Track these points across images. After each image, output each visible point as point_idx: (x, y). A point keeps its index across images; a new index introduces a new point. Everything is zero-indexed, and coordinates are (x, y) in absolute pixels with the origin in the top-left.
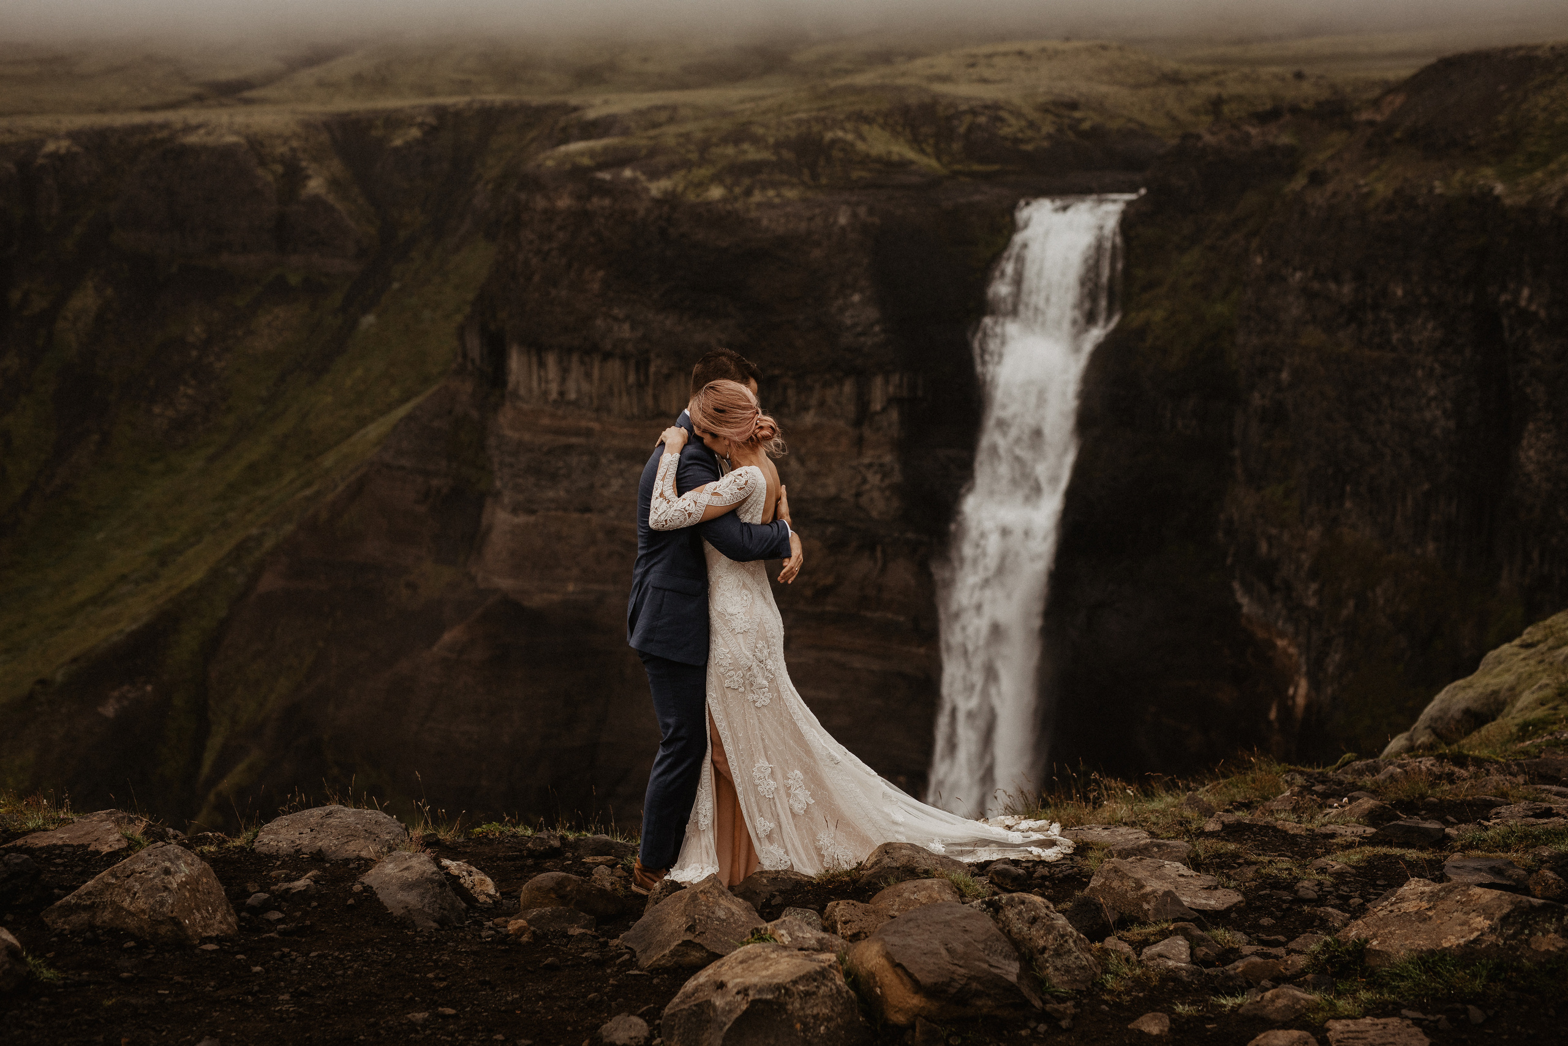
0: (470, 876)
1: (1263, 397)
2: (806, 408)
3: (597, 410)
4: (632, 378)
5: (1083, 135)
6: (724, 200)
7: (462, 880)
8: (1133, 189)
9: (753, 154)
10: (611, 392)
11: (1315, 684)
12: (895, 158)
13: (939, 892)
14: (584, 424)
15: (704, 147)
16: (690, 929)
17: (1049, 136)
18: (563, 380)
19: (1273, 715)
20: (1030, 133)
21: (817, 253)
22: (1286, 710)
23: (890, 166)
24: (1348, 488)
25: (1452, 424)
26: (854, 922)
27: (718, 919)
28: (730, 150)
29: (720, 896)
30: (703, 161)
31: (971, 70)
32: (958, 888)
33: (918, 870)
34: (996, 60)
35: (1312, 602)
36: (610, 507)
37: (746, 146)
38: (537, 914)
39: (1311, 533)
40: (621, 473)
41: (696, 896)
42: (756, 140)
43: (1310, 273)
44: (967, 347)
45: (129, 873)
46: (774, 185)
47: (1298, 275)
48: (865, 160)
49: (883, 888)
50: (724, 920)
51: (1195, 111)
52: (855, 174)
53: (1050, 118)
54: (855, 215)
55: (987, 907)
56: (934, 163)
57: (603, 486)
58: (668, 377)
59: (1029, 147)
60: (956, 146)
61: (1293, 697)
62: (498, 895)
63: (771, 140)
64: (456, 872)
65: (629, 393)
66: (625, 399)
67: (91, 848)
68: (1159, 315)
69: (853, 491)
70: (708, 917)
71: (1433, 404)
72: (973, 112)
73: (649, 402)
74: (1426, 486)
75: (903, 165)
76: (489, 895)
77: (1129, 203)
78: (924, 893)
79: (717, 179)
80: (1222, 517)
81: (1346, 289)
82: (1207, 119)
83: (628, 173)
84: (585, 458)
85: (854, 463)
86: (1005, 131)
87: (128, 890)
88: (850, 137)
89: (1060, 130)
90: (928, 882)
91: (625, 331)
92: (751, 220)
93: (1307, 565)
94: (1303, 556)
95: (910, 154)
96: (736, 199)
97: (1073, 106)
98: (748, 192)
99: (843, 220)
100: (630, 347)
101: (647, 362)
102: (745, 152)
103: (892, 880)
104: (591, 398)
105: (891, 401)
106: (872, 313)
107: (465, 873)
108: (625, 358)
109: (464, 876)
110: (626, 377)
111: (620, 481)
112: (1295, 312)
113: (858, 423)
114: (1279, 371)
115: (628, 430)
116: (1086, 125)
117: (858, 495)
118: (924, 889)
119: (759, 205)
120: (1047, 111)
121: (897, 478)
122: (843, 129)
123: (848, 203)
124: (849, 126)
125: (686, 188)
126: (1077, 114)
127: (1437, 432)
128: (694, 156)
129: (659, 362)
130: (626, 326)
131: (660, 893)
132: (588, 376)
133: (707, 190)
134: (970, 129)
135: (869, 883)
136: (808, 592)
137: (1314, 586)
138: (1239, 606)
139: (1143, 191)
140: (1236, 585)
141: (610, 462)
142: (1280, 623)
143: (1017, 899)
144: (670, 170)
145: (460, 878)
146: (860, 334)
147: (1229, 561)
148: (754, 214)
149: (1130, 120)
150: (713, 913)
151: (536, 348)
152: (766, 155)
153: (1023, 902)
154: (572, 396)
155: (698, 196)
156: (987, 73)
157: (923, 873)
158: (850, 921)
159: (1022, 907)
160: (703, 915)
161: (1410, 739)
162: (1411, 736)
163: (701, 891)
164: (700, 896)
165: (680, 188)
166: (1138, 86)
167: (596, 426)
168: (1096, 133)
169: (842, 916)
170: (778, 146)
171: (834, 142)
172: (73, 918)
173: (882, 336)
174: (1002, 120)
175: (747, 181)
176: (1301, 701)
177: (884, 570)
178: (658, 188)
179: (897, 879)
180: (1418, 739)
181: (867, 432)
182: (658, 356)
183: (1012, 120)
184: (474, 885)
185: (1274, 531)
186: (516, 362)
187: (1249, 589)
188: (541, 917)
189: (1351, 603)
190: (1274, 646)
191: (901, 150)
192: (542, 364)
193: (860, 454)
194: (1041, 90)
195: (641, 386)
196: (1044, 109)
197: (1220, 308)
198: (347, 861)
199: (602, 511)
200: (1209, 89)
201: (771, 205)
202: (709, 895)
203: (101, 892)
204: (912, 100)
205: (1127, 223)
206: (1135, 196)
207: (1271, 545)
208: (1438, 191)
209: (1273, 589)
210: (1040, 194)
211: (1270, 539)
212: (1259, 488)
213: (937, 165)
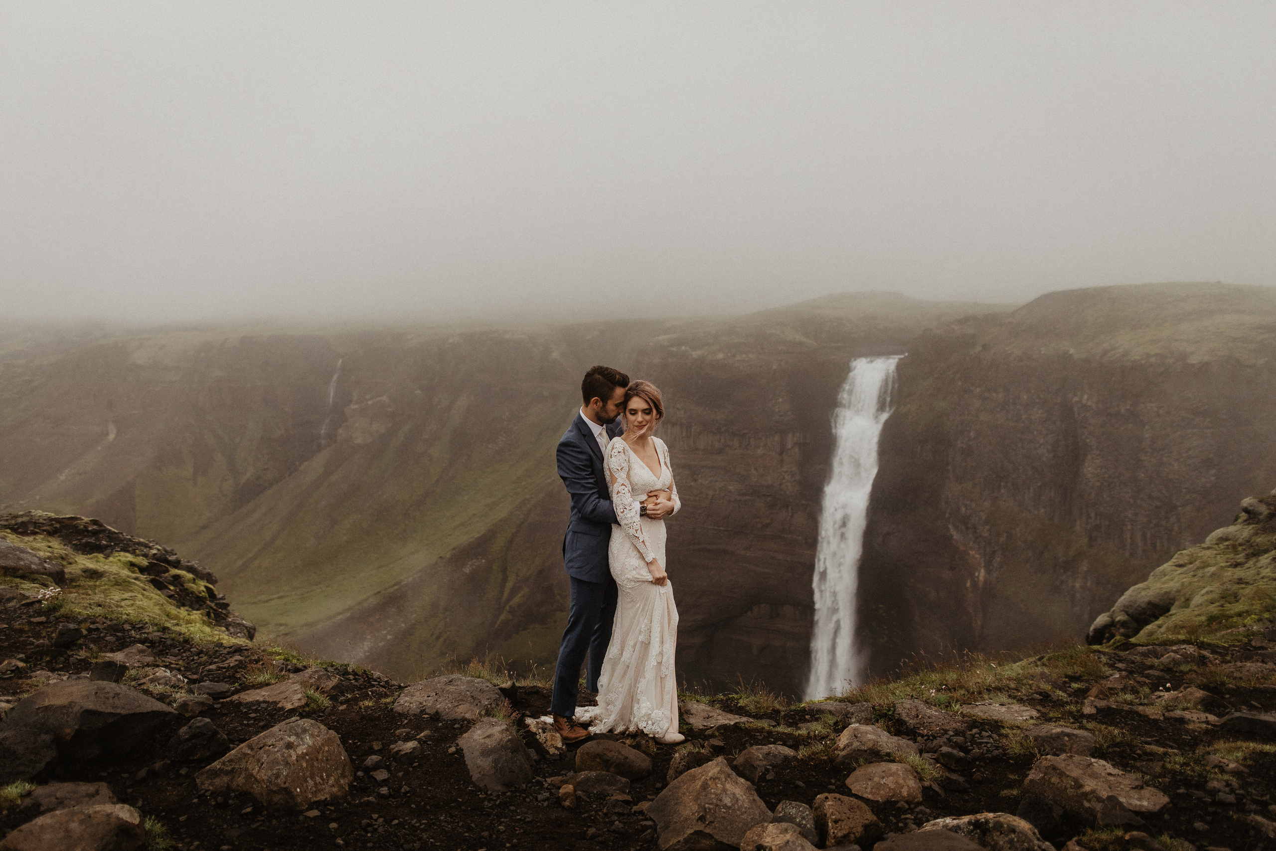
0: (544, 732)
1: (962, 443)
2: (759, 448)
4: (684, 434)
5: (879, 330)
6: (724, 359)
7: (538, 737)
8: (902, 353)
9: (736, 340)
11: (988, 571)
12: (797, 341)
13: (904, 779)
15: (715, 337)
16: (702, 819)
17: (864, 331)
19: (968, 585)
20: (856, 330)
21: (763, 381)
22: (975, 584)
23: (795, 344)
24: (1002, 484)
25: (1051, 456)
26: (843, 821)
27: (725, 806)
28: (726, 339)
29: (726, 780)
30: (715, 343)
32: (917, 772)
33: (882, 753)
35: (986, 534)
37: (733, 337)
38: (585, 777)
39: (986, 503)
41: (707, 784)
42: (737, 334)
44: (829, 421)
45: (262, 745)
47: (978, 390)
48: (784, 342)
49: (855, 769)
50: (729, 808)
52: (780, 348)
53: (865, 323)
54: (780, 365)
55: (974, 829)
58: (699, 433)
59: (856, 336)
60: (823, 336)
61: (978, 577)
62: (564, 747)
63: (744, 334)
64: (534, 730)
65: (682, 439)
66: (681, 442)
67: (280, 705)
68: (914, 407)
69: (778, 482)
70: (717, 805)
71: (1042, 447)
72: (831, 321)
74: (1039, 484)
75: (801, 344)
76: (557, 748)
77: (900, 359)
78: (891, 778)
79: (721, 350)
80: (943, 496)
81: (1000, 396)
82: (935, 323)
83: (683, 348)
85: (779, 471)
86: (845, 329)
88: (778, 332)
89: (869, 329)
90: (894, 767)
91: (681, 413)
92: (735, 367)
93: (984, 518)
94: (982, 514)
95: (804, 339)
96: (729, 358)
97: (875, 318)
98: (734, 356)
99: (774, 367)
100: (683, 420)
101: (691, 426)
102: (733, 339)
103: (861, 760)
105: (796, 444)
106: (787, 406)
107: (540, 731)
108: (681, 424)
109: (539, 733)
110: (682, 433)
112: (977, 406)
113: (781, 453)
114: (969, 432)
115: (683, 455)
116: (881, 327)
117: (781, 484)
118: (891, 775)
120: (863, 320)
121: (798, 477)
122: (775, 329)
125: (708, 354)
126: (876, 322)
127: (1044, 459)
128: (711, 341)
129: (696, 427)
131: (680, 763)
133: (717, 355)
134: (830, 328)
135: (843, 763)
136: (759, 526)
137: (987, 527)
138: (952, 536)
139: (907, 354)
140: (950, 526)
142: (971, 543)
143: (1005, 826)
144: (701, 347)
145: (537, 735)
146: (782, 415)
147: (947, 515)
148: (736, 365)
149: (900, 324)
150: (721, 800)
152: (742, 340)
153: (1013, 831)
155: (713, 357)
157: (886, 756)
158: (839, 820)
159: (1013, 836)
160: (712, 804)
161: (1111, 617)
162: (1112, 615)
163: (711, 778)
164: (710, 783)
165: (706, 354)
168: (885, 330)
169: (832, 814)
170: (747, 336)
171: (771, 334)
172: (217, 781)
173: (792, 416)
174: (844, 325)
175: (733, 351)
176: (981, 579)
177: (792, 516)
178: (696, 354)
179: (866, 760)
180: (1117, 617)
181: (785, 457)
182: (695, 425)
183: (848, 325)
184: (547, 740)
185: (968, 502)
187: (956, 528)
188: (588, 779)
189: (1005, 535)
190: (969, 554)
191: (800, 337)
193: (782, 467)
194: (860, 312)
197: (942, 404)
198: (455, 721)
202: (717, 781)
203: (240, 759)
204: (805, 317)
205: (899, 367)
206: (902, 356)
207: (966, 509)
208: (1043, 352)
209: (967, 528)
210: (861, 355)
211: (966, 506)
212: (961, 483)
213: (815, 344)
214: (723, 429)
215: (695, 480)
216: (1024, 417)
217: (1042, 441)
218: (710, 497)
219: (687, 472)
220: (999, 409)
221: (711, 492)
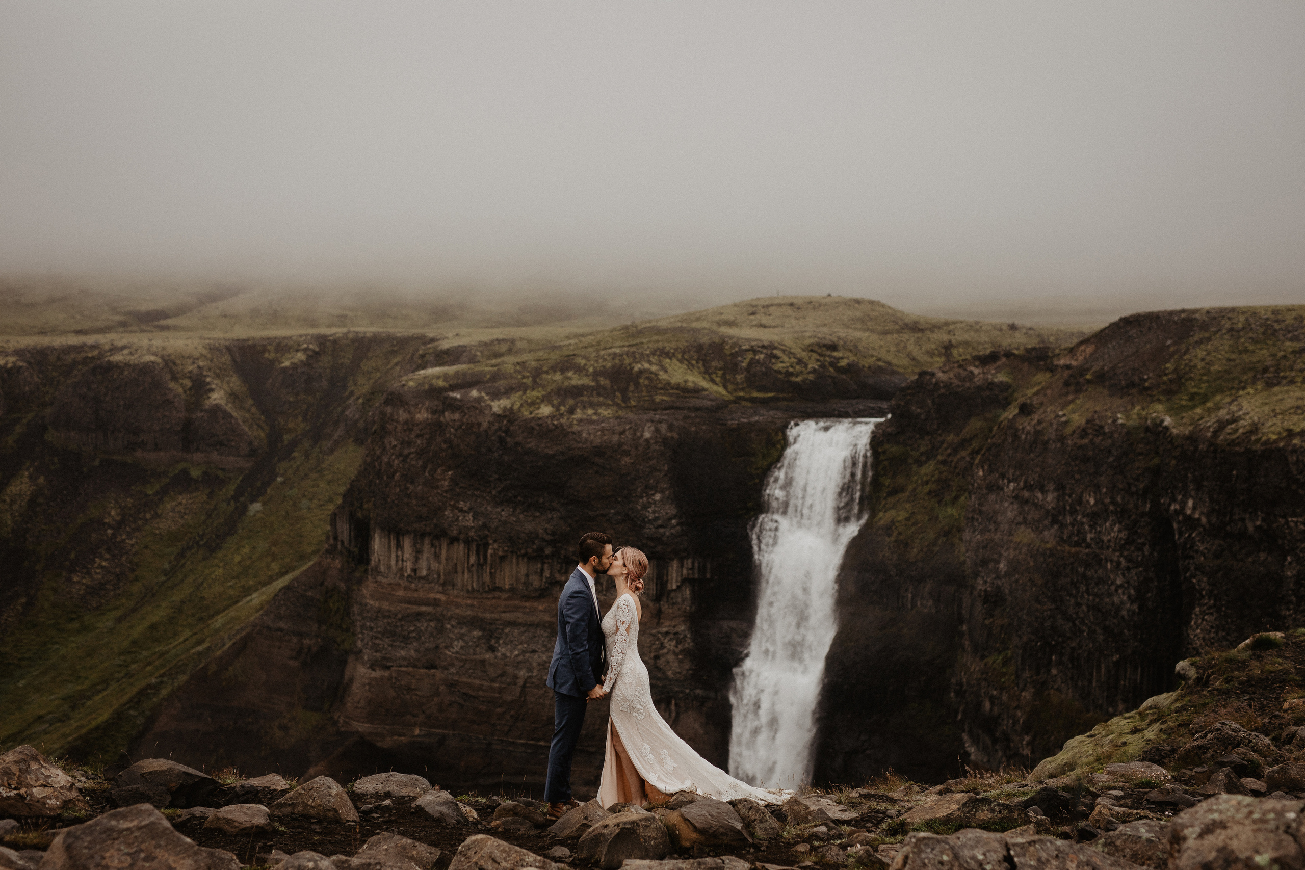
1: (986, 582)
3: (444, 584)
4: (473, 559)
5: (841, 370)
6: (552, 417)
8: (881, 414)
9: (576, 380)
10: (456, 572)
12: (690, 385)
14: (432, 595)
15: (537, 373)
17: (814, 371)
18: (417, 559)
20: (798, 368)
21: (626, 460)
23: (686, 392)
24: (1054, 658)
25: (1135, 607)
28: (558, 377)
30: (535, 385)
31: (752, 317)
34: (771, 309)
36: (452, 665)
37: (570, 374)
39: (1024, 694)
40: (461, 637)
42: (579, 369)
43: (1022, 484)
44: (747, 539)
46: (592, 405)
47: (1012, 485)
48: (667, 387)
51: (931, 354)
52: (658, 398)
53: (815, 356)
54: (657, 430)
56: (721, 390)
57: (446, 647)
58: (502, 558)
59: (798, 379)
60: (739, 377)
63: (591, 370)
65: (469, 571)
66: (466, 576)
68: (902, 515)
69: (652, 655)
71: (1120, 591)
72: (753, 350)
73: (487, 578)
74: (1116, 658)
75: (697, 391)
77: (877, 425)
79: (546, 399)
80: (953, 681)
81: (1050, 497)
82: (940, 360)
83: (474, 393)
84: (432, 624)
85: (654, 631)
86: (779, 366)
87: (311, 796)
88: (654, 368)
89: (823, 366)
91: (469, 520)
92: (574, 433)
93: (1022, 720)
94: (1019, 713)
95: (704, 384)
96: (562, 415)
97: (833, 347)
98: (572, 411)
99: (647, 435)
100: (472, 533)
101: (486, 545)
102: (570, 378)
104: (439, 576)
105: (685, 581)
106: (671, 510)
108: (468, 542)
110: (468, 560)
111: (461, 643)
112: (1010, 515)
113: (658, 599)
114: (998, 562)
115: (469, 602)
116: (843, 363)
119: (580, 421)
120: (811, 351)
121: (689, 644)
122: (649, 362)
123: (652, 421)
124: (653, 359)
125: (522, 406)
126: (835, 354)
127: (1124, 613)
128: (529, 381)
129: (496, 546)
130: (470, 516)
132: (437, 556)
133: (539, 408)
134: (750, 364)
137: (1027, 738)
139: (890, 417)
140: (965, 736)
141: (453, 626)
144: (508, 391)
146: (661, 526)
147: (959, 717)
148: (576, 428)
149: (879, 360)
151: (395, 532)
152: (586, 381)
154: (424, 573)
155: (531, 413)
156: (765, 320)
165: (516, 407)
166: (886, 333)
167: (442, 597)
168: (851, 369)
170: (596, 374)
171: (641, 372)
173: (678, 528)
174: (777, 358)
175: (571, 402)
178: (498, 406)
181: (665, 607)
182: (495, 541)
183: (786, 359)
185: (995, 693)
186: (378, 543)
187: (975, 740)
191: (695, 379)
192: (399, 546)
193: (659, 624)
194: (808, 334)
195: (480, 565)
196: (811, 349)
197: (950, 510)
199: (445, 668)
200: (942, 337)
201: (591, 422)
204: (705, 340)
205: (876, 442)
206: (883, 420)
207: (992, 704)
208: (1120, 421)
209: (995, 741)
210: (807, 416)
211: (992, 699)
212: (983, 657)
213: (724, 392)
214: (548, 551)
215: (492, 649)
216: (1089, 536)
217: (1119, 582)
218: (520, 682)
219: (477, 633)
220: (1046, 522)
221: (522, 673)
